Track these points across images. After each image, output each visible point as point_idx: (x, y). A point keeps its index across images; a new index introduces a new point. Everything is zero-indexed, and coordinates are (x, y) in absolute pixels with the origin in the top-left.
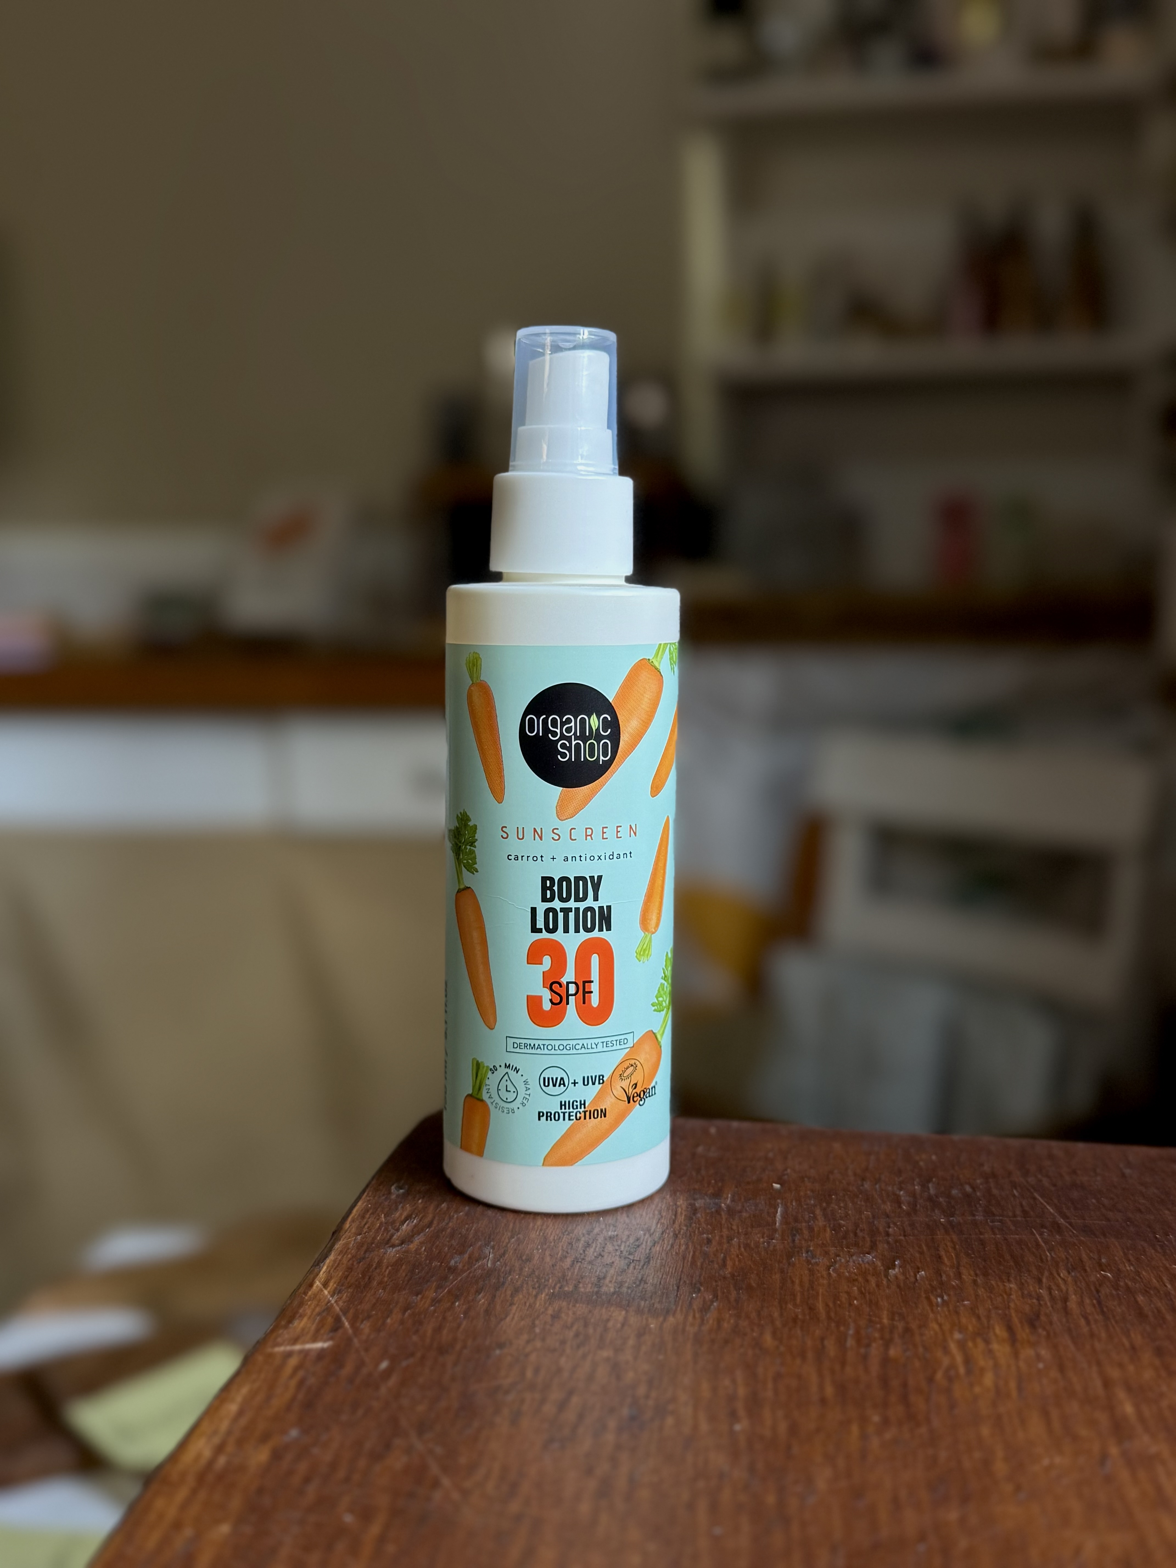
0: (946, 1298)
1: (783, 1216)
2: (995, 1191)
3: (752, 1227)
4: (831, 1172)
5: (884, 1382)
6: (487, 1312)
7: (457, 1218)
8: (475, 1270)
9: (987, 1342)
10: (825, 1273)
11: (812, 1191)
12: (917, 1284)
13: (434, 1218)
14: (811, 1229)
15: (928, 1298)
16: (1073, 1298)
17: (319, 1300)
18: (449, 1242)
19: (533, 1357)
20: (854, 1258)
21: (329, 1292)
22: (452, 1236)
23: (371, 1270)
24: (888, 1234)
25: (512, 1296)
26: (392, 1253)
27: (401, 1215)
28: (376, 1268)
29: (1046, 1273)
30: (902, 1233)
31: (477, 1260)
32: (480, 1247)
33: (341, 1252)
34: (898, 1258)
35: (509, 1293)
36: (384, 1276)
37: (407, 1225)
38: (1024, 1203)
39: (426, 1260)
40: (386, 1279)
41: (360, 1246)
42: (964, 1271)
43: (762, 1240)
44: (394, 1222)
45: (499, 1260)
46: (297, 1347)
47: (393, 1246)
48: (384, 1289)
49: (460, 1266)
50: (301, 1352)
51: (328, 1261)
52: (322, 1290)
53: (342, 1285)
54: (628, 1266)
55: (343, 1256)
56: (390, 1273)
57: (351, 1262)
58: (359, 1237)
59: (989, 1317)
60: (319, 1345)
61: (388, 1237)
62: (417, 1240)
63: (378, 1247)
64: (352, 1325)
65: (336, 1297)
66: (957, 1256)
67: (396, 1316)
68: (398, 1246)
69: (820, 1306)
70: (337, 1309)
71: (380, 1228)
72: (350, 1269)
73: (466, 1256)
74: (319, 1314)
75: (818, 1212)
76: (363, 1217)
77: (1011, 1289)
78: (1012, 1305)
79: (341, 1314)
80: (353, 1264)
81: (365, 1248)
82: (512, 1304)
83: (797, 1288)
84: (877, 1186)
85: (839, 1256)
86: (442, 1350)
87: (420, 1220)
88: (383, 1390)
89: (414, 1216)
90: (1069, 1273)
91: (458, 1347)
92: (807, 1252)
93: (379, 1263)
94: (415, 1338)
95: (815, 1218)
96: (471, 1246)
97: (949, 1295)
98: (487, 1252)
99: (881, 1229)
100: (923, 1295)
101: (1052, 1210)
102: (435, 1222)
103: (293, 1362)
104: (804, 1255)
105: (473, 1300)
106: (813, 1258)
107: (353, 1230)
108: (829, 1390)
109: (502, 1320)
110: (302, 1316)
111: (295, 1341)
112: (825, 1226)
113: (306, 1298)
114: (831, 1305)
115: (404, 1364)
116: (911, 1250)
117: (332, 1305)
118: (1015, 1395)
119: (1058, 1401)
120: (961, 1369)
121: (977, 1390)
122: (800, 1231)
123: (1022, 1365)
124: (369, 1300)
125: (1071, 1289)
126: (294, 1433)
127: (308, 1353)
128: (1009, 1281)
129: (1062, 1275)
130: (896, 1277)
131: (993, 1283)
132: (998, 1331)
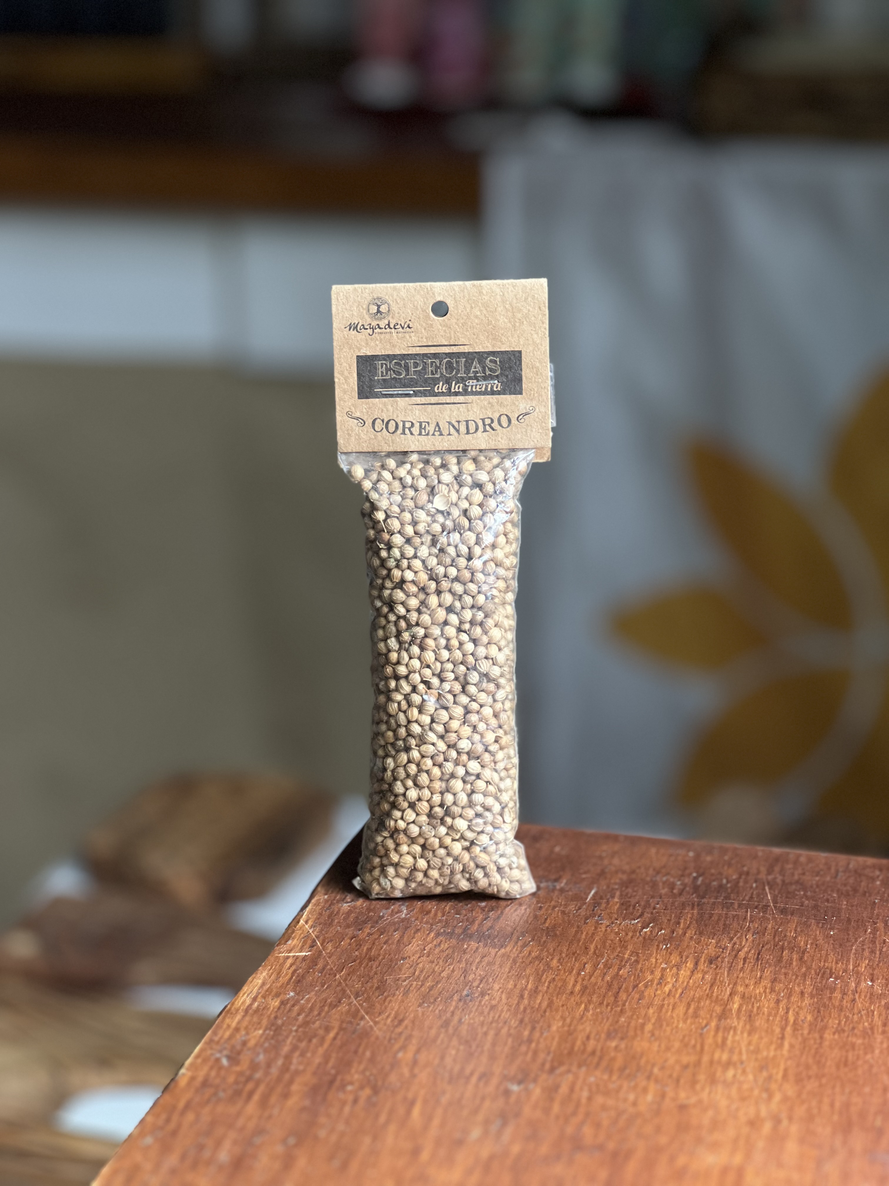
0: (669, 946)
1: (594, 896)
2: (741, 884)
3: (572, 900)
4: (639, 867)
5: (610, 985)
6: (398, 941)
8: (395, 918)
9: (679, 969)
10: (603, 929)
11: (620, 879)
12: (656, 937)
14: (608, 903)
15: (658, 946)
16: (745, 949)
17: (303, 931)
19: (421, 965)
20: (626, 921)
21: (308, 927)
23: (333, 915)
24: (654, 908)
25: (415, 933)
26: (346, 906)
28: (335, 915)
29: (739, 935)
30: (664, 908)
31: (397, 913)
32: (399, 906)
33: (315, 904)
34: (653, 922)
35: (412, 932)
36: (341, 919)
38: (755, 893)
39: (366, 911)
40: (342, 921)
41: (326, 901)
42: (689, 932)
43: (574, 909)
45: (409, 914)
46: (291, 954)
47: (347, 902)
48: (340, 926)
49: (386, 916)
50: (294, 956)
51: (307, 909)
52: (304, 926)
53: (316, 923)
55: (316, 907)
56: (344, 917)
57: (321, 910)
58: (326, 897)
59: (687, 957)
60: (304, 954)
61: (344, 897)
63: (338, 902)
64: (322, 945)
65: (312, 929)
66: (691, 923)
67: (347, 941)
68: (350, 902)
69: (592, 947)
70: (313, 935)
72: (321, 914)
73: (391, 910)
74: (303, 938)
75: (618, 893)
77: (711, 942)
78: (706, 951)
79: (315, 938)
80: (322, 912)
81: (330, 902)
82: (413, 938)
83: (583, 936)
84: (665, 878)
85: (617, 919)
86: (370, 960)
88: (338, 976)
90: (753, 935)
91: (380, 958)
92: (599, 917)
93: (338, 912)
94: (356, 953)
95: (614, 897)
97: (671, 945)
98: (403, 908)
99: (652, 905)
100: (656, 944)
101: (770, 898)
103: (290, 961)
104: (596, 918)
105: (391, 935)
107: (323, 892)
108: (578, 988)
109: (406, 946)
110: (293, 939)
111: (290, 951)
112: (617, 902)
113: (295, 929)
114: (599, 946)
115: (350, 965)
116: (664, 918)
117: (310, 933)
118: (677, 996)
119: (700, 999)
120: (656, 982)
121: (659, 992)
122: (599, 904)
123: (691, 981)
124: (332, 931)
125: (748, 944)
126: (292, 994)
127: (297, 957)
128: (713, 938)
129: (747, 937)
130: (646, 932)
131: (702, 939)
132: (688, 965)
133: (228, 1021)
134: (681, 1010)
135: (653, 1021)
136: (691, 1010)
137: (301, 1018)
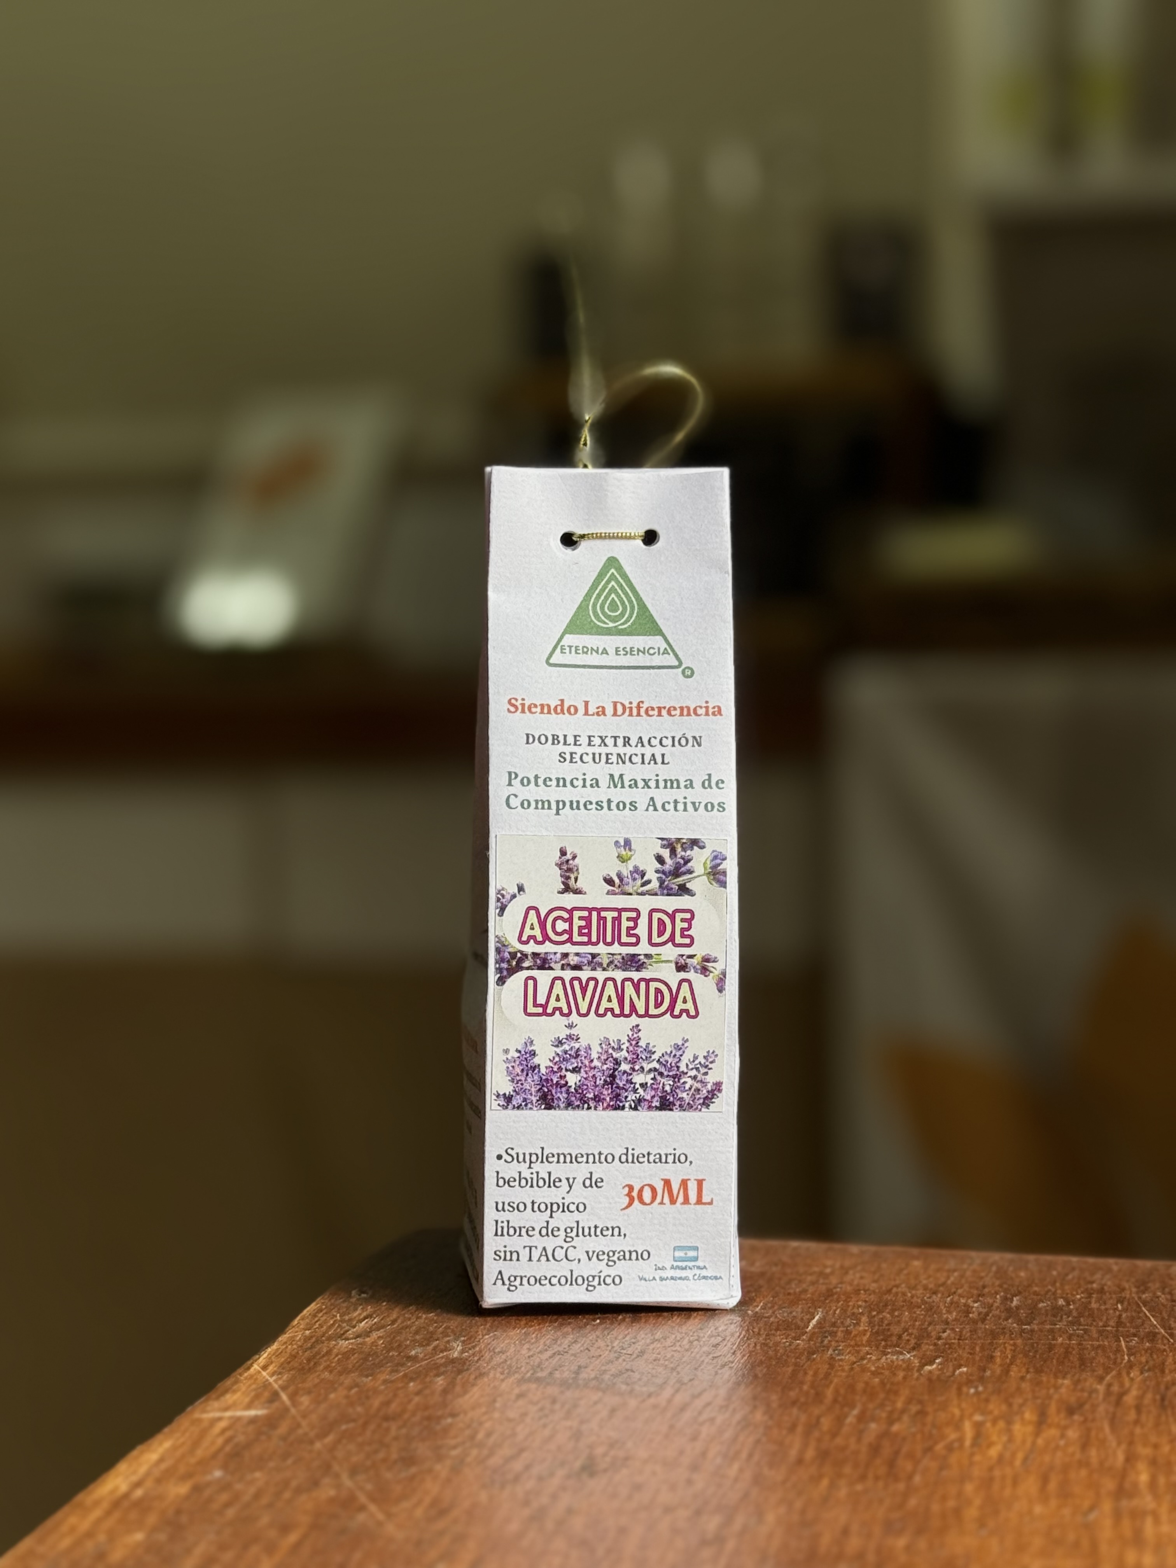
0: (981, 1389)
1: (819, 1322)
2: (1094, 1305)
3: (777, 1330)
4: (897, 1286)
5: (875, 1449)
6: (445, 1391)
7: (426, 1318)
8: (438, 1359)
9: (1009, 1422)
10: (847, 1368)
11: (866, 1301)
12: (952, 1379)
13: (398, 1317)
14: (848, 1332)
15: (959, 1389)
16: (1134, 1393)
17: (256, 1379)
18: (412, 1337)
19: (488, 1425)
20: (889, 1356)
21: (268, 1374)
22: (417, 1333)
23: (318, 1357)
24: (939, 1338)
25: (476, 1378)
26: (344, 1344)
27: (360, 1314)
28: (324, 1356)
29: (1114, 1373)
30: (957, 1337)
31: (442, 1351)
32: (448, 1342)
33: (285, 1343)
34: (943, 1357)
35: (473, 1377)
36: (332, 1363)
37: (367, 1322)
38: (1124, 1315)
39: (382, 1351)
40: (334, 1365)
41: (307, 1339)
42: (1014, 1368)
43: (785, 1340)
44: (350, 1320)
45: (467, 1352)
46: (228, 1414)
47: (347, 1339)
48: (331, 1372)
49: (421, 1356)
50: (231, 1418)
51: (269, 1350)
52: (259, 1372)
53: (283, 1369)
54: (617, 1358)
55: (287, 1347)
56: (339, 1360)
57: (296, 1351)
58: (307, 1332)
59: (1021, 1406)
60: (252, 1413)
61: (342, 1332)
62: (375, 1335)
63: (330, 1339)
64: (293, 1397)
65: (274, 1378)
66: (1013, 1357)
67: (342, 1392)
68: (352, 1339)
69: (829, 1393)
70: (276, 1386)
71: (333, 1325)
72: (294, 1357)
73: (431, 1347)
74: (255, 1390)
75: (864, 1319)
76: (315, 1316)
77: (1062, 1384)
78: (1056, 1397)
79: (279, 1390)
80: (298, 1353)
81: (314, 1339)
82: (473, 1385)
83: (809, 1378)
84: (949, 1299)
85: (871, 1354)
86: (386, 1418)
87: (382, 1319)
88: (318, 1445)
89: (375, 1316)
90: (1142, 1373)
91: (406, 1416)
92: (834, 1351)
93: (329, 1352)
94: (359, 1409)
95: (858, 1324)
96: (436, 1340)
97: (985, 1388)
98: (455, 1345)
99: (933, 1334)
100: (955, 1386)
101: (1155, 1323)
102: (399, 1321)
103: (222, 1424)
104: (829, 1353)
105: (430, 1382)
106: (838, 1355)
107: (302, 1327)
108: (810, 1453)
109: (459, 1397)
110: (235, 1392)
111: (226, 1409)
112: (866, 1331)
113: (242, 1378)
114: (842, 1391)
115: (344, 1427)
116: (961, 1352)
117: (270, 1384)
118: (1018, 1463)
119: (1066, 1469)
120: (968, 1443)
121: (977, 1458)
122: (833, 1334)
123: (1040, 1441)
124: (312, 1380)
125: (1135, 1386)
126: (218, 1474)
127: (239, 1419)
128: (1064, 1378)
129: (1132, 1375)
130: (930, 1372)
131: (1044, 1379)
132: (1028, 1415)
133: (73, 1520)
134: (1030, 1485)
135: (977, 1502)
136: (1052, 1486)
137: (231, 1513)
